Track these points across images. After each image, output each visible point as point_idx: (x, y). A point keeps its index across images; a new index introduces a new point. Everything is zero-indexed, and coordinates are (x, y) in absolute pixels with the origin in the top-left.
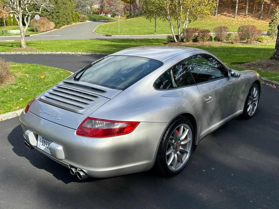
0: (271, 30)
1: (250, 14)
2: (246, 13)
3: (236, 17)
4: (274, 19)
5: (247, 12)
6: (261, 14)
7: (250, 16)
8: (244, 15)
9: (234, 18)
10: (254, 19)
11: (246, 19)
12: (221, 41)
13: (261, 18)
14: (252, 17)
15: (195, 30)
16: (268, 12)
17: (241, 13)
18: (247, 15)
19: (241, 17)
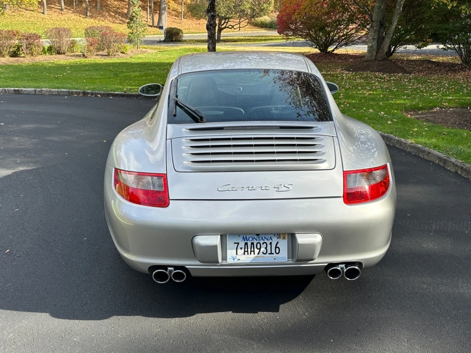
0: (132, 33)
1: (68, 8)
2: (61, 5)
3: (46, 12)
4: (134, 17)
5: (63, 4)
6: (86, 9)
7: (70, 11)
8: (59, 9)
9: (43, 13)
10: (79, 17)
11: (64, 16)
12: (64, 54)
13: (88, 14)
14: (74, 12)
15: (13, 34)
16: (96, 6)
17: (53, 6)
18: (65, 10)
19: (55, 12)
